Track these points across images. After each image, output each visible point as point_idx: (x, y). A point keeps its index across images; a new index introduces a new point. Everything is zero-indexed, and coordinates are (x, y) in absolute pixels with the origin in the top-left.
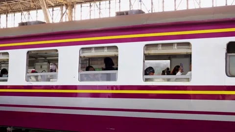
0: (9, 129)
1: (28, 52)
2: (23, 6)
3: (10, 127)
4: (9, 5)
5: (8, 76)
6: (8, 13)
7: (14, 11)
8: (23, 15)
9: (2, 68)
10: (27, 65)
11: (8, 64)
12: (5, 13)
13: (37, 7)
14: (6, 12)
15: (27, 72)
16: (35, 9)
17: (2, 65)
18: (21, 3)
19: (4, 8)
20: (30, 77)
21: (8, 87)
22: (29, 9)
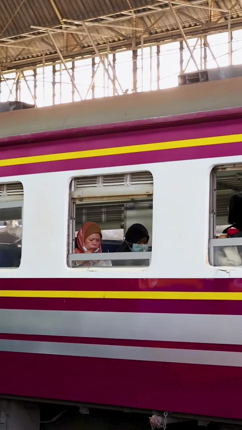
0: (155, 419)
1: (215, 170)
2: (184, 18)
3: (160, 413)
4: (142, 18)
5: (150, 249)
6: (138, 44)
7: (156, 38)
8: (186, 50)
9: (129, 223)
10: (211, 211)
11: (151, 207)
12: (128, 46)
13: (230, 22)
14: (132, 43)
15: (213, 236)
16: (224, 28)
17: (129, 213)
18: (180, 11)
19: (126, 29)
20: (221, 250)
21: (154, 284)
22: (203, 29)
